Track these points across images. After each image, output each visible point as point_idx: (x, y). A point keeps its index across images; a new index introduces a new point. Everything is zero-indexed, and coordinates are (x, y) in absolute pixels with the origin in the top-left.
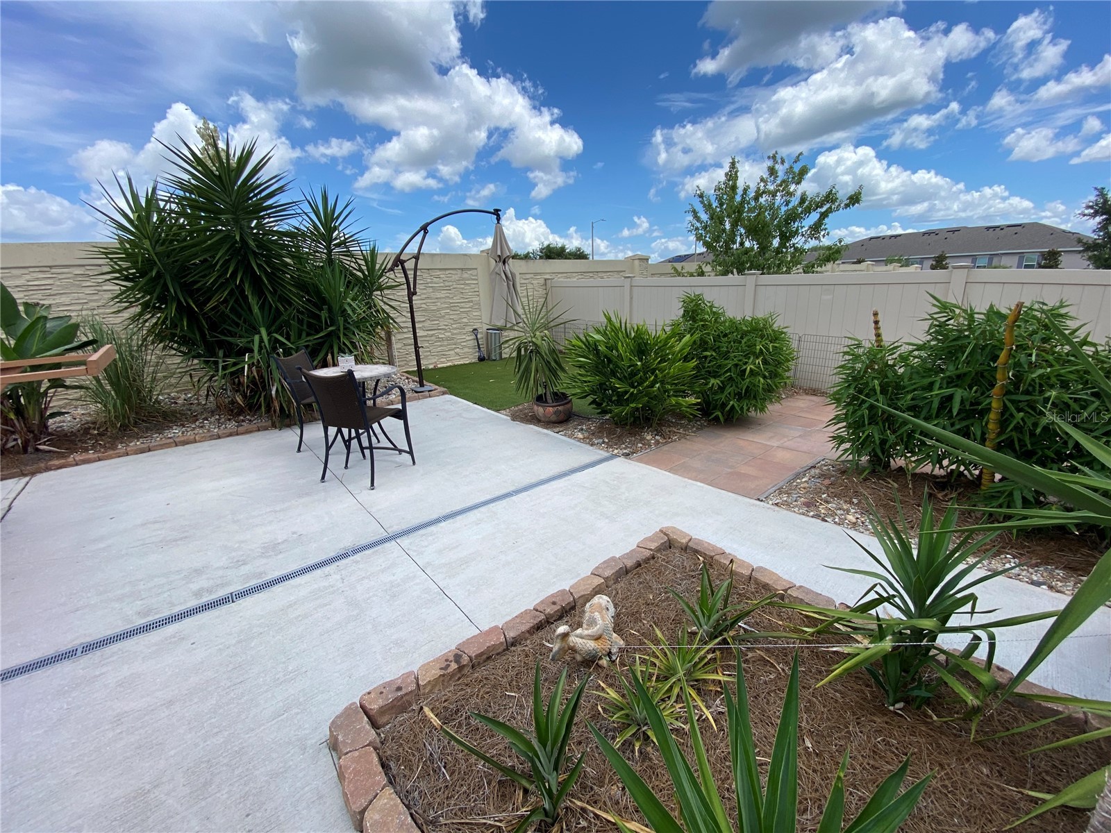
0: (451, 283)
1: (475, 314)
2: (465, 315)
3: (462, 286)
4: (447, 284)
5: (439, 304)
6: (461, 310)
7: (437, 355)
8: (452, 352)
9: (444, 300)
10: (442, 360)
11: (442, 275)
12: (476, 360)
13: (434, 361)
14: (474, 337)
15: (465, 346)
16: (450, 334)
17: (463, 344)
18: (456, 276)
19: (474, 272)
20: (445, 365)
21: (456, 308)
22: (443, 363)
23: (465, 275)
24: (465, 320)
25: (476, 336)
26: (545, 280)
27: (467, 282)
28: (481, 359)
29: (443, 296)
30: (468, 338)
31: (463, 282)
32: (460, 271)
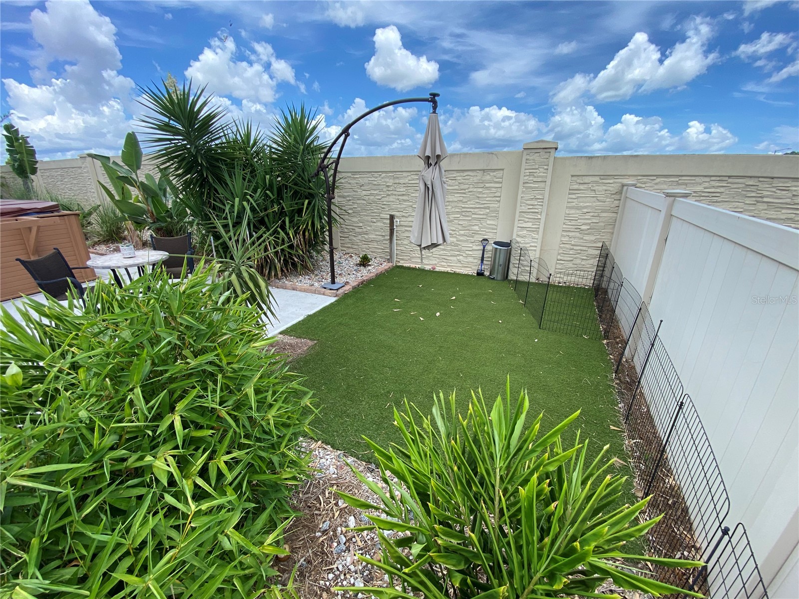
0: (467, 186)
1: (489, 222)
2: (477, 223)
3: (480, 190)
4: (463, 187)
5: (449, 207)
6: (474, 216)
7: (438, 258)
8: (455, 258)
9: (456, 204)
10: (442, 263)
11: (459, 177)
12: (474, 273)
13: (434, 262)
14: (482, 248)
15: (470, 256)
16: (455, 239)
17: (467, 252)
18: (475, 179)
19: (499, 174)
20: (443, 269)
21: (467, 214)
22: (443, 266)
23: (488, 177)
24: (476, 228)
25: (484, 247)
26: (623, 186)
27: (487, 185)
28: (480, 274)
29: (456, 199)
30: (475, 248)
31: (482, 185)
32: (481, 173)
